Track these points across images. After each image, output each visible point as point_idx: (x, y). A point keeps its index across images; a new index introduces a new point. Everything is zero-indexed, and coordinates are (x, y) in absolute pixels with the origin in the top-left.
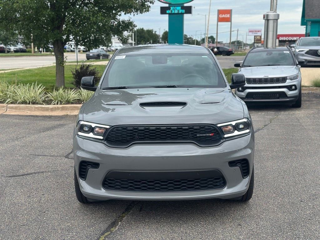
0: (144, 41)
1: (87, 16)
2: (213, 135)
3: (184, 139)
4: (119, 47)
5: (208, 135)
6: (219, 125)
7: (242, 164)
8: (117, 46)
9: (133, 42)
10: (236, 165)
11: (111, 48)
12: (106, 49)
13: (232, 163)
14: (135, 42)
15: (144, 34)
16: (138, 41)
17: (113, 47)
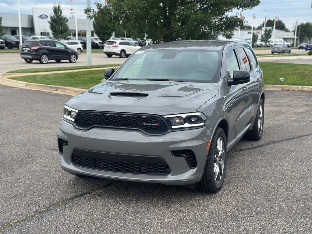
0: (308, 36)
1: (188, 14)
2: (159, 125)
3: (133, 126)
4: (279, 42)
5: (154, 124)
6: (166, 117)
7: (189, 155)
8: (277, 41)
9: (296, 37)
10: (180, 155)
11: (270, 43)
12: (265, 44)
13: (177, 153)
14: (297, 37)
15: (308, 28)
16: (301, 36)
17: (273, 42)
